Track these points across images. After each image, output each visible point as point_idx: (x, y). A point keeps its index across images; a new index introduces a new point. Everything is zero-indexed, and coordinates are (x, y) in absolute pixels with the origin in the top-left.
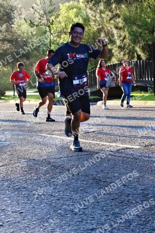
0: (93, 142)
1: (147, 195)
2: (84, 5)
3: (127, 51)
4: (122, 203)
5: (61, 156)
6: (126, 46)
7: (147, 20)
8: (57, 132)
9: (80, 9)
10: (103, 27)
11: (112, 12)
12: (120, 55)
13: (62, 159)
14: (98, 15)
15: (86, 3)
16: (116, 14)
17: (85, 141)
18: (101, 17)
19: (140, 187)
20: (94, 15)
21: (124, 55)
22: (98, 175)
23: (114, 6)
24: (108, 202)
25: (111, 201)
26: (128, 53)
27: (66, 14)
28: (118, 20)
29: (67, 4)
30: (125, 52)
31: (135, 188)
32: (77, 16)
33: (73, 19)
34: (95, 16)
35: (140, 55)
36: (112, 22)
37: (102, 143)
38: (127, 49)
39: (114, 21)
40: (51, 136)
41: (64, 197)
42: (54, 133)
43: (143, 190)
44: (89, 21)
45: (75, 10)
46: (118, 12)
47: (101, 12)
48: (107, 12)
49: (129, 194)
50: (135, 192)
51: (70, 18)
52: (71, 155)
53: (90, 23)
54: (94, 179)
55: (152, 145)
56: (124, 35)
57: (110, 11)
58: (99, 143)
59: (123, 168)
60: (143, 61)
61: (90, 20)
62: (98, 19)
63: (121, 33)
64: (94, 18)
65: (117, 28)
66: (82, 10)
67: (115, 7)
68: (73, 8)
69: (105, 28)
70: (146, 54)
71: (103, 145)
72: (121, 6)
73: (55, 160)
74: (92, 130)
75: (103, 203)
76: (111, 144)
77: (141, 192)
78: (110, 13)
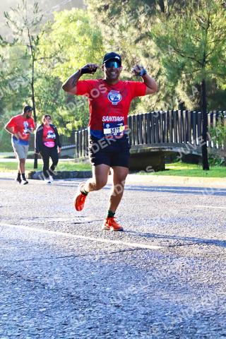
0: (84, 237)
1: (152, 322)
2: (94, 16)
3: (163, 95)
4: (105, 333)
5: (22, 258)
6: (162, 87)
7: (194, 42)
8: (27, 221)
9: (87, 22)
10: (124, 52)
11: (140, 29)
12: (151, 101)
13: (22, 263)
14: (117, 34)
15: (96, 12)
16: (147, 33)
17: (70, 235)
18: (121, 36)
19: (142, 310)
20: (110, 32)
21: (158, 101)
22: (77, 290)
23: (142, 18)
24: (81, 332)
25: (88, 330)
26: (165, 99)
27: (63, 30)
28: (149, 42)
29: (66, 13)
30: (159, 96)
31: (134, 312)
32: (81, 34)
33: (75, 39)
34: (112, 35)
35: (184, 103)
36: (139, 45)
37: (99, 240)
38: (163, 91)
39: (144, 44)
40: (14, 226)
41: (7, 322)
42: (22, 221)
43: (147, 314)
44: (101, 43)
45: (79, 23)
46: (150, 29)
47: (122, 28)
48: (131, 29)
49: (120, 321)
50: (132, 317)
51: (71, 37)
52: (39, 257)
53: (104, 46)
54: (69, 295)
55: (181, 245)
56: (158, 68)
57: (136, 26)
58: (93, 239)
59: (123, 279)
60: (187, 112)
61: (103, 41)
62: (117, 40)
63: (154, 65)
64: (109, 38)
65: (147, 55)
66: (90, 23)
67: (145, 21)
68: (75, 21)
69: (128, 54)
70: (194, 101)
71: (99, 243)
72: (154, 19)
73: (9, 264)
74: (87, 219)
75: (72, 333)
76: (113, 242)
77: (143, 317)
78: (136, 31)
